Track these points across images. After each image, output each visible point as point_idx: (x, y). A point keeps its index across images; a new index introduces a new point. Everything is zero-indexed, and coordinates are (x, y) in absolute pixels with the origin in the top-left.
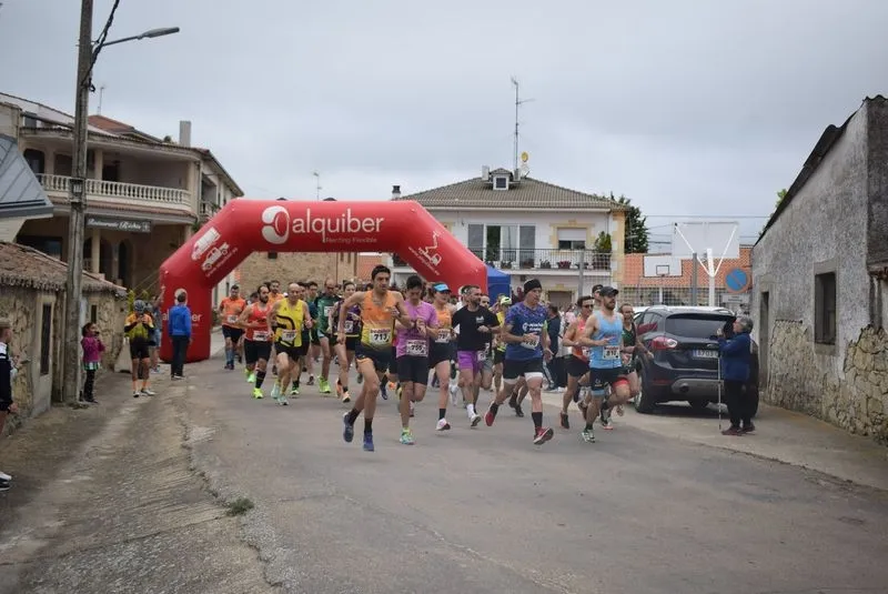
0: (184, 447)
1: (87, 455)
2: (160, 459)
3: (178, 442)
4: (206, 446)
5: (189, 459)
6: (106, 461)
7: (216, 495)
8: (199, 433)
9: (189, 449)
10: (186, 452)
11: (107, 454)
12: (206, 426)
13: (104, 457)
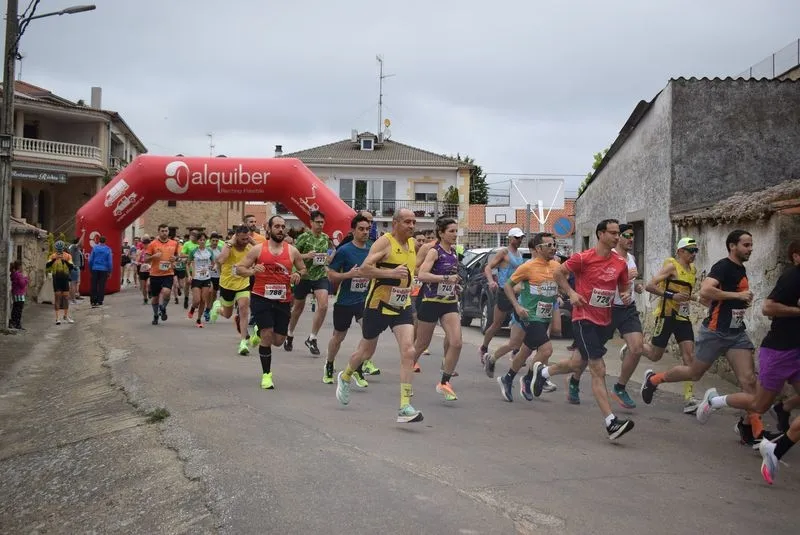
0: (103, 366)
1: (19, 374)
2: (84, 377)
3: (98, 362)
4: (124, 364)
5: (110, 376)
6: (35, 379)
7: (135, 406)
8: (116, 354)
9: (109, 367)
10: (105, 371)
11: (36, 373)
12: (123, 348)
13: (34, 376)
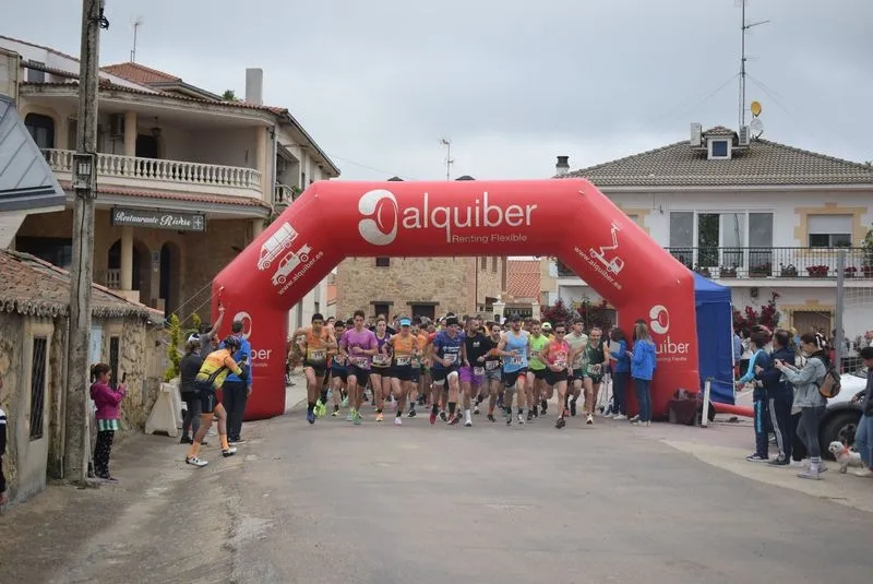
0: (226, 548)
1: (90, 558)
2: (191, 566)
3: (219, 539)
4: (256, 547)
5: (231, 567)
6: (115, 567)
8: (251, 527)
9: (234, 551)
10: (228, 555)
11: (118, 557)
12: (262, 516)
13: (113, 562)
